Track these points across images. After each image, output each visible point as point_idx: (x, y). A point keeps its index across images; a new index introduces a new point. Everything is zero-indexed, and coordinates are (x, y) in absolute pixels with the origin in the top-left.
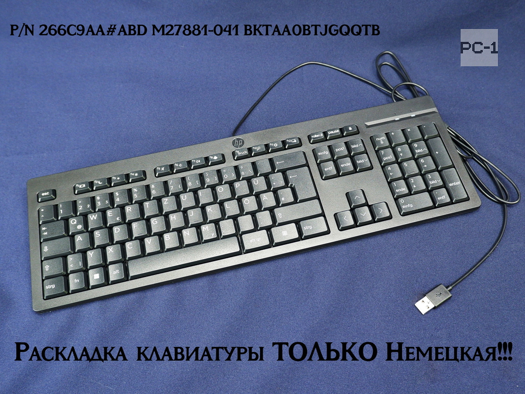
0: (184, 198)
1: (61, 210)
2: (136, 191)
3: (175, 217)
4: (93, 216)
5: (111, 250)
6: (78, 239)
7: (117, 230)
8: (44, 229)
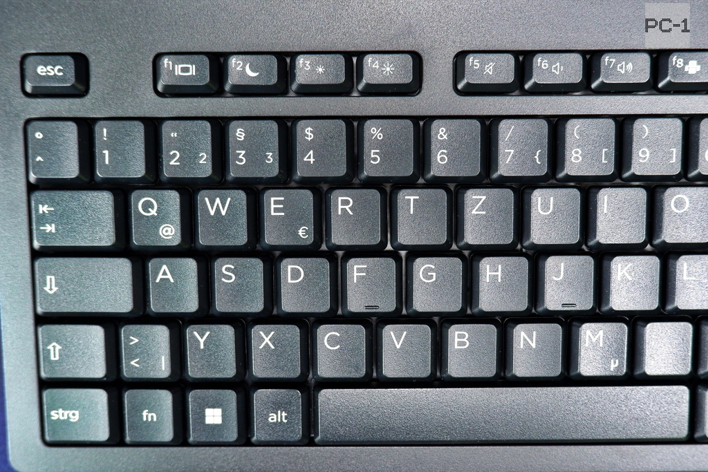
0: (545, 207)
1: (106, 152)
2: (380, 136)
3: (499, 273)
4: (218, 201)
5: (267, 340)
6: (160, 276)
7: (296, 274)
8: (44, 209)
